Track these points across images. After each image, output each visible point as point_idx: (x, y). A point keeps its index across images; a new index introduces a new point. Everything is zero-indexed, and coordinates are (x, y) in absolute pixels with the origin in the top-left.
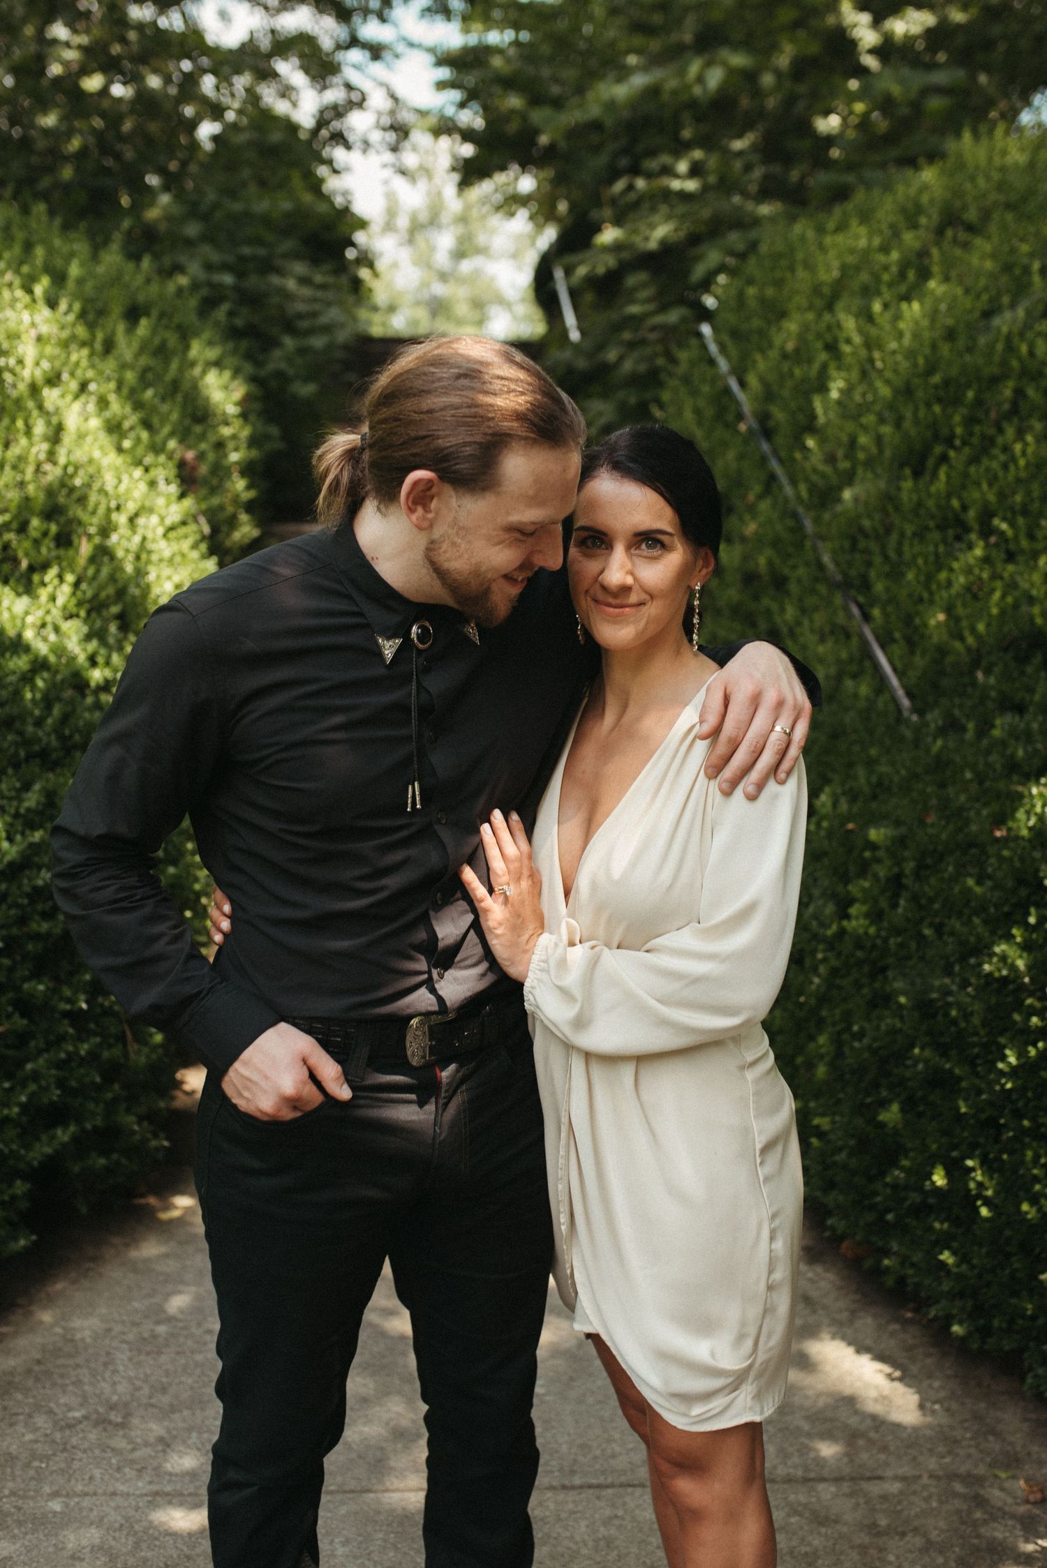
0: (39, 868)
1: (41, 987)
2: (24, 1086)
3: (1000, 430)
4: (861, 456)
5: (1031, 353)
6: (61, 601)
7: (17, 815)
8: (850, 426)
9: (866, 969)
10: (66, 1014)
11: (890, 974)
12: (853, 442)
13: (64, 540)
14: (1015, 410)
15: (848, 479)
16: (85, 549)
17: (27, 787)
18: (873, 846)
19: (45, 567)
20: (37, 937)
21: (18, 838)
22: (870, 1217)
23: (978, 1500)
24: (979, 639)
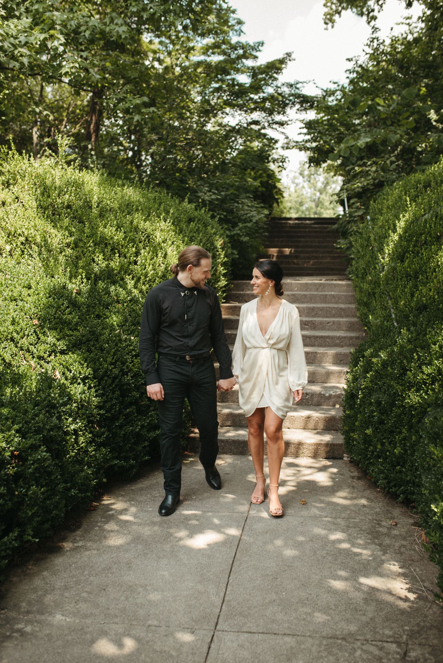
2: (148, 418)
3: (422, 249)
5: (431, 227)
14: (426, 243)
22: (367, 462)
23: (379, 524)
24: (412, 308)
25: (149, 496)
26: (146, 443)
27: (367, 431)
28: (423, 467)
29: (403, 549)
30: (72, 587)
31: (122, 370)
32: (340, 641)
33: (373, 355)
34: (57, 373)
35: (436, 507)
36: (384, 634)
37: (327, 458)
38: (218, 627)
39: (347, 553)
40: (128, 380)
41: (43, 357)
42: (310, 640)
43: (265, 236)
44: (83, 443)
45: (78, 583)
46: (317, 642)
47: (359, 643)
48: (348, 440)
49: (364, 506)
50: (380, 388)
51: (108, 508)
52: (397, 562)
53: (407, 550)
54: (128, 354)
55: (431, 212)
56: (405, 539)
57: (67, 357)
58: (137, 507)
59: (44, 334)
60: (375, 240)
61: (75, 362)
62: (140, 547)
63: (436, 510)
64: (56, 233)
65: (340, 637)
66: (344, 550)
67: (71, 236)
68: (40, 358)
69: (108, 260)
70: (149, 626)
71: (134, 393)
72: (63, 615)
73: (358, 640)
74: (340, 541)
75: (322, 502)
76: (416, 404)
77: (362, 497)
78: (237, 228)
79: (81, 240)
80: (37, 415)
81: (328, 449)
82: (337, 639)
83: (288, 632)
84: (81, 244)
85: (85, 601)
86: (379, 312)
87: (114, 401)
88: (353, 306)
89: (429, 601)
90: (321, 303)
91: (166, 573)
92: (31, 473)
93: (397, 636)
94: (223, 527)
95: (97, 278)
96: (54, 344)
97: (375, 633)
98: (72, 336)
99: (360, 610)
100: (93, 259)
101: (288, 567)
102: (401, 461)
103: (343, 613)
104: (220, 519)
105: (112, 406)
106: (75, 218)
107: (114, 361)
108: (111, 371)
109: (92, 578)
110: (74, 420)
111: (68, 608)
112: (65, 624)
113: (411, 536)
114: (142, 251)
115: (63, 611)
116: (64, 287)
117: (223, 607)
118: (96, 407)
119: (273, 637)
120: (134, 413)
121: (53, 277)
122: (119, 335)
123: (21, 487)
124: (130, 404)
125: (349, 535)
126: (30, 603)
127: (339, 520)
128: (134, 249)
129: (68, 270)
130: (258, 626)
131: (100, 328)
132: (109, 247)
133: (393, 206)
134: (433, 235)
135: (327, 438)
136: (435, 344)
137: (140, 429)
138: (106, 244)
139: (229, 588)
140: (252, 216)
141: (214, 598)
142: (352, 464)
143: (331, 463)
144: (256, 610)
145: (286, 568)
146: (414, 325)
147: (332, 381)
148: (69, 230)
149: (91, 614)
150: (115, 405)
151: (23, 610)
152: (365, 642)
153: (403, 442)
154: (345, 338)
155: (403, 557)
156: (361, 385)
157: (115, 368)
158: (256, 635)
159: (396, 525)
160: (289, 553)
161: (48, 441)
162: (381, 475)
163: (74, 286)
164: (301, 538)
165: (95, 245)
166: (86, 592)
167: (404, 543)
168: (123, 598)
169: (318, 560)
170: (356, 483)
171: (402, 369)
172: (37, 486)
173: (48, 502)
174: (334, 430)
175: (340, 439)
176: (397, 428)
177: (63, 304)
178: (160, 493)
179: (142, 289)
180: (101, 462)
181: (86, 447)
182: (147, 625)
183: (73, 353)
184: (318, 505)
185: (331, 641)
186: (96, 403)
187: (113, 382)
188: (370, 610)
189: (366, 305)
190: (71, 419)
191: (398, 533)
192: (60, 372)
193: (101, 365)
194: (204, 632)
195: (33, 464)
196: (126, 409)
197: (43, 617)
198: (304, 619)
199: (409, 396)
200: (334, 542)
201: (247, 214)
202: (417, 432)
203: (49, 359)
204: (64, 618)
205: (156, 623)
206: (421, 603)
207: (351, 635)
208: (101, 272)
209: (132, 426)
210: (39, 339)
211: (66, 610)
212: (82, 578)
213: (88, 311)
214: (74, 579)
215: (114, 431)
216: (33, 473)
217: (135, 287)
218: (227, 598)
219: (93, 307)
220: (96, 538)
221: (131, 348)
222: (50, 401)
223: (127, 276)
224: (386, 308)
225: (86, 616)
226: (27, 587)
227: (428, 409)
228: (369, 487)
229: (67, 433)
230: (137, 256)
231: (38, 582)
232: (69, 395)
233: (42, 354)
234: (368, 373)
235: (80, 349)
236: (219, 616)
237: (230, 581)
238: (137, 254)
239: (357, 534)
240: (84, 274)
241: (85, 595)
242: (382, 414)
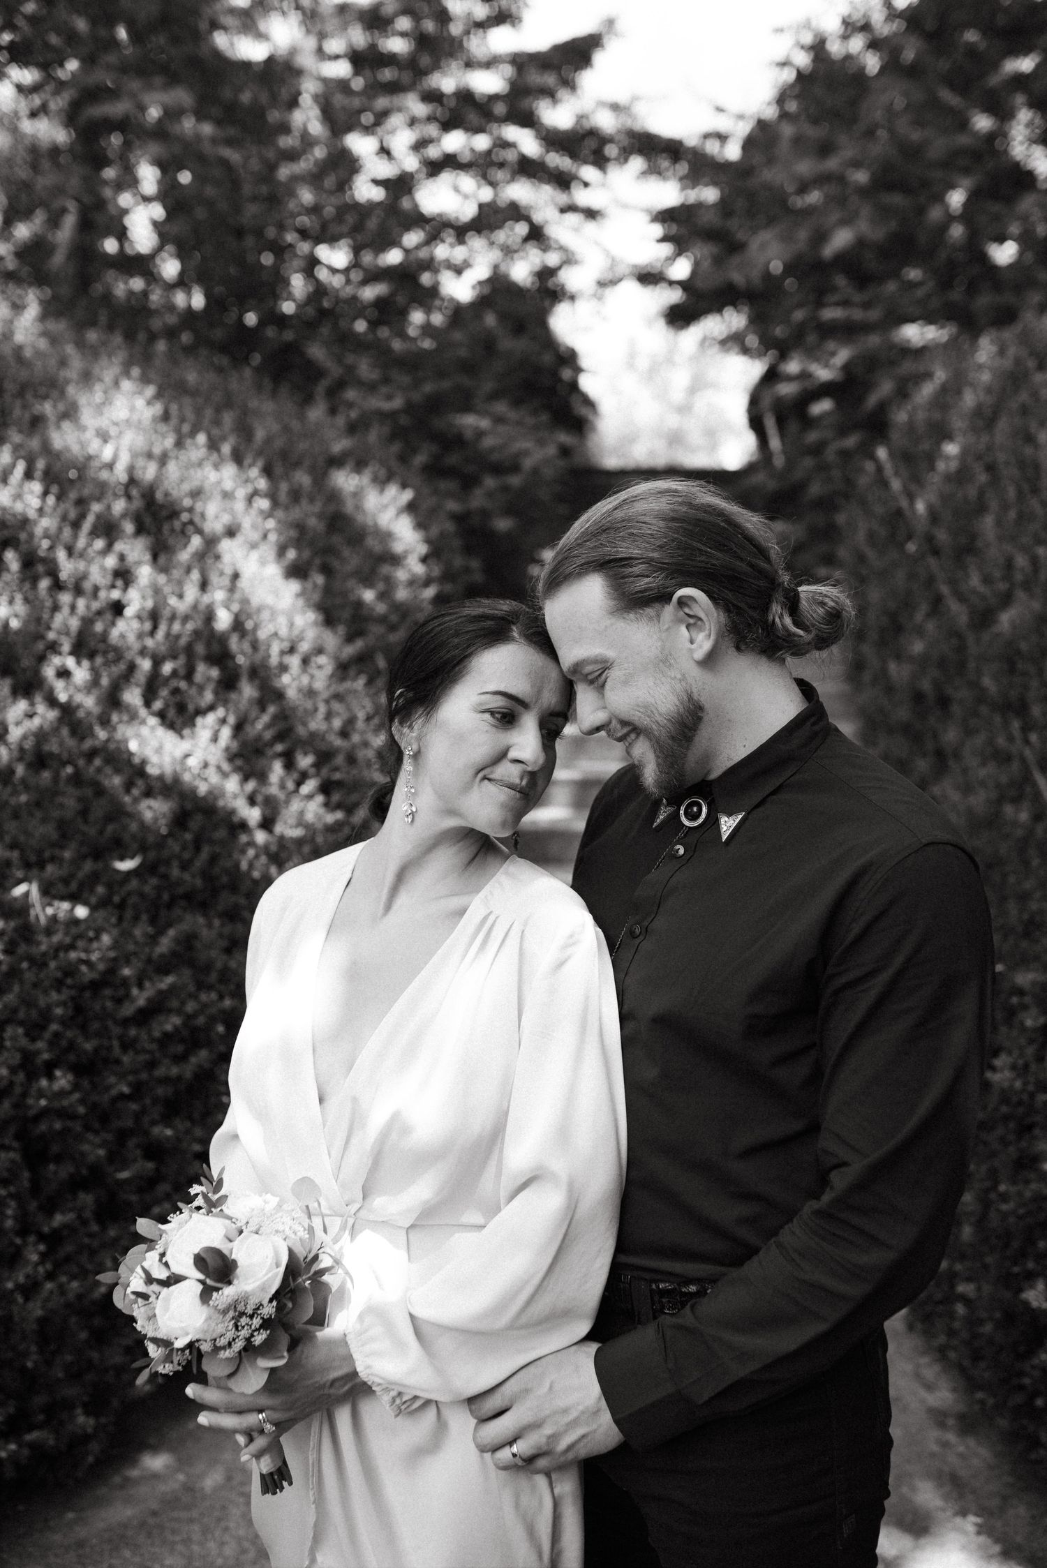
0: (170, 1011)
1: (169, 1132)
4: (1019, 577)
6: (222, 742)
7: (149, 961)
8: (1008, 548)
9: (1012, 1125)
11: (1037, 1132)
12: (1009, 565)
13: (229, 685)
15: (1006, 600)
17: (161, 932)
18: (1021, 992)
19: (207, 710)
20: (166, 1080)
21: (147, 984)
54: (59, 984)
78: (478, 492)
122: (24, 906)
201: (503, 448)
221: (73, 955)
238: (124, 577)
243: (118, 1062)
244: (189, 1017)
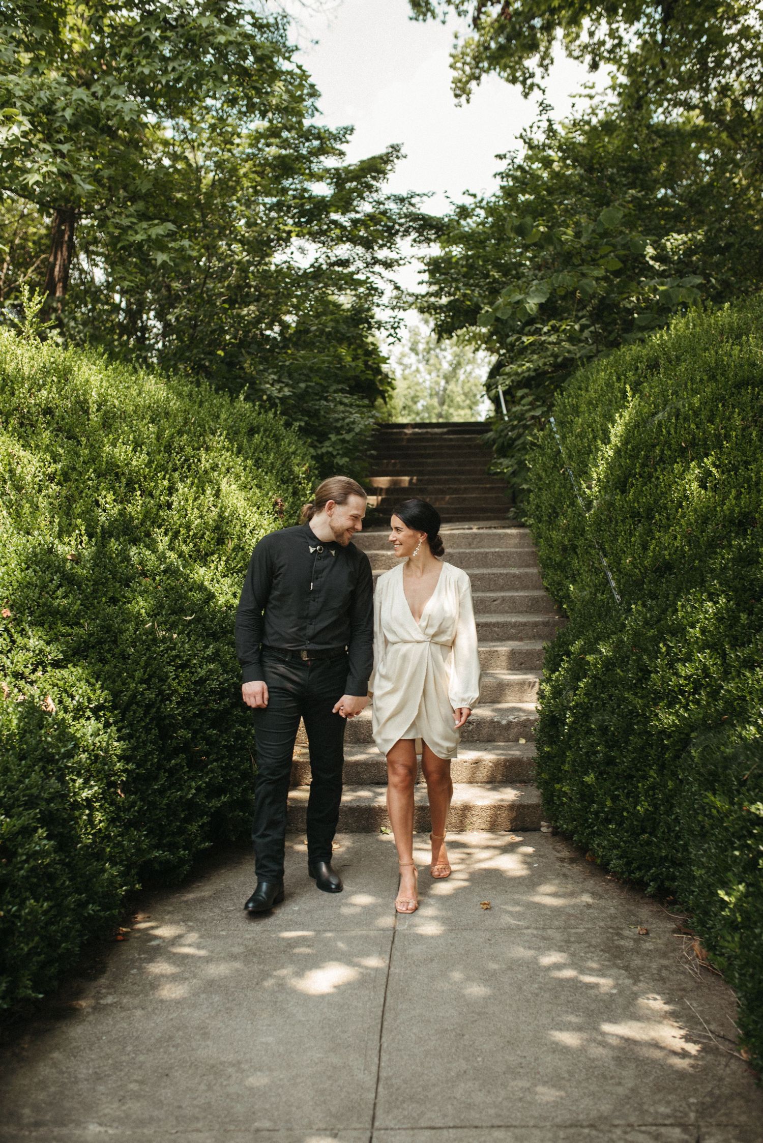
2: (207, 774)
3: (656, 470)
5: (669, 433)
6: (220, 568)
10: (225, 746)
13: (221, 541)
14: (662, 460)
16: (231, 545)
17: (207, 647)
19: (212, 554)
20: (212, 710)
22: (587, 831)
23: (618, 934)
24: (646, 568)
25: (217, 910)
26: (206, 819)
27: (586, 779)
28: (691, 832)
29: (665, 973)
30: (109, 1076)
31: (161, 692)
32: (586, 1131)
33: (584, 651)
34: (49, 700)
35: (728, 894)
36: (657, 1112)
37: (513, 830)
38: (377, 1124)
39: (574, 985)
40: (172, 709)
41: (22, 674)
42: (537, 1132)
43: (372, 456)
44: (101, 821)
45: (117, 1067)
46: (550, 1135)
47: (619, 1132)
48: (549, 798)
49: (589, 906)
50: (604, 705)
51: (147, 936)
52: (658, 994)
53: (671, 973)
54: (169, 664)
55: (668, 409)
56: (664, 955)
57: (65, 673)
58: (199, 930)
59: (23, 632)
60: (570, 457)
61: (79, 680)
62: (216, 998)
63: (726, 898)
64: (30, 457)
65: (585, 1124)
66: (568, 980)
67: (55, 462)
68: (18, 676)
69: (121, 502)
70: (258, 1130)
71: (181, 732)
72: (101, 1125)
73: (616, 1126)
74: (558, 967)
75: (517, 903)
76: (670, 726)
77: (583, 891)
78: (327, 443)
79: (74, 469)
80: (26, 775)
81: (514, 814)
82: (582, 1127)
83: (497, 1122)
84: (74, 476)
85: (137, 1096)
86: (587, 578)
87: (150, 747)
88: (534, 571)
89: (722, 1055)
90: (478, 567)
91: (270, 1039)
92: (23, 877)
93: (679, 1114)
94: (357, 956)
95: (107, 534)
96: (41, 651)
97: (643, 1112)
98: (70, 635)
99: (612, 1078)
100: (97, 502)
101: (479, 1014)
102: (649, 823)
103: (584, 1084)
104: (349, 941)
105: (145, 756)
106: (60, 429)
107: (146, 676)
108: (142, 694)
109: (141, 1058)
110: (86, 782)
111: (106, 1111)
112: (107, 1139)
113: (674, 950)
114: (180, 486)
115: (99, 1117)
116: (50, 551)
117: (380, 1089)
118: (120, 758)
119: (474, 1132)
120: (182, 767)
121: (28, 533)
122: (152, 631)
123: (9, 903)
124: (176, 752)
125: (573, 955)
126: (36, 1108)
127: (550, 932)
128: (166, 483)
129: (57, 521)
130: (445, 1116)
131: (119, 620)
132: (124, 481)
133: (598, 400)
134: (673, 447)
135: (509, 795)
136: (693, 627)
137: (195, 795)
138: (117, 474)
139: (385, 1057)
140: (354, 423)
141: (361, 1076)
142: (557, 838)
143: (520, 839)
144: (437, 1089)
145: (476, 1017)
146: (653, 596)
147: (509, 698)
148: (52, 452)
149: (151, 1119)
150: (151, 753)
151: (26, 1121)
152: (629, 1129)
153: (651, 793)
154: (525, 624)
155: (667, 985)
156: (569, 702)
157: (149, 688)
158: (445, 1132)
159: (647, 934)
160: (477, 990)
161: (47, 820)
162: (615, 852)
163: (67, 548)
164: (493, 966)
165: (98, 477)
166: (136, 1081)
167: (665, 962)
168: (203, 1087)
169: (528, 1001)
170: (567, 868)
171: (641, 670)
172: (37, 901)
173: (54, 928)
174: (520, 782)
175: (534, 796)
176: (638, 770)
177: (52, 580)
178: (234, 904)
179: (182, 552)
180: (132, 855)
181: (106, 828)
182: (252, 1129)
183: (74, 666)
184: (510, 908)
185: (572, 1131)
186: (119, 752)
187: (146, 713)
188: (629, 1075)
189: (561, 567)
190: (80, 781)
191: (652, 947)
192: (54, 700)
193: (124, 684)
194: (355, 1133)
195: (26, 861)
196: (170, 760)
197: (65, 1131)
198: (521, 1099)
199: (656, 715)
200: (548, 968)
201: (343, 419)
202: (674, 774)
203: (33, 677)
204: (102, 1129)
205: (267, 1124)
206: (709, 1058)
207: (603, 1118)
208: (111, 524)
209: (181, 789)
210: (14, 642)
211: (105, 1115)
212: (123, 1058)
213: (95, 591)
214: (110, 1061)
215: (151, 799)
216: (27, 878)
217: (171, 549)
218: (383, 1074)
219: (103, 584)
220: (136, 988)
221: (174, 653)
222: (44, 750)
223: (156, 530)
224: (597, 571)
225: (141, 1123)
226: (26, 1082)
227: (693, 735)
228: (593, 875)
229: (76, 806)
230: (170, 494)
231: (44, 1070)
232: (73, 738)
233: (20, 668)
234: (580, 680)
235: (85, 659)
236: (375, 1104)
237: (385, 1045)
238: (171, 490)
239: (586, 953)
240: (83, 528)
241: (133, 1086)
242: (611, 748)
243: (193, 700)
244: (221, 683)
